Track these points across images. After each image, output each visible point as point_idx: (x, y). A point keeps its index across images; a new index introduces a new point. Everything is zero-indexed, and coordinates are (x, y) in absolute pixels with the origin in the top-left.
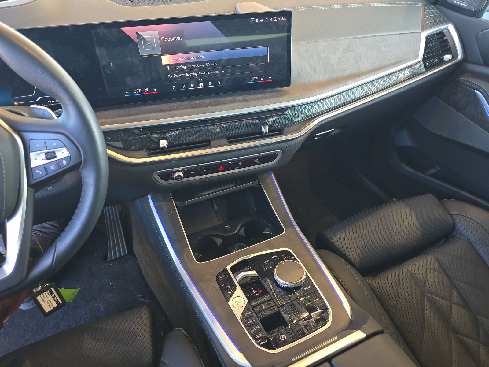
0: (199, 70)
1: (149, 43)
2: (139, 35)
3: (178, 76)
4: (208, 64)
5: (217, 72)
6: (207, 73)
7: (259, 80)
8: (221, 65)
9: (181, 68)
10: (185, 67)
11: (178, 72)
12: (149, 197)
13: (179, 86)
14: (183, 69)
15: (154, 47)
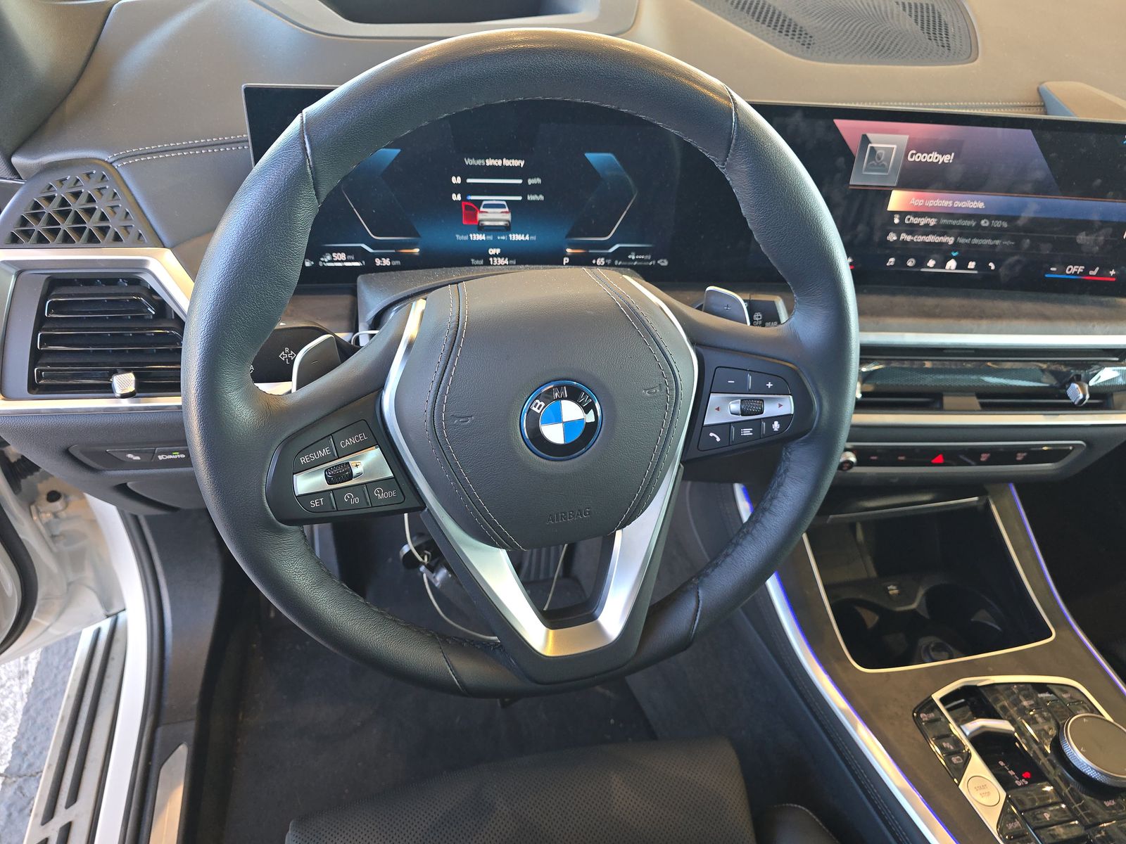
0: (962, 232)
1: (879, 159)
2: (865, 140)
3: (909, 238)
4: (986, 222)
5: (997, 242)
6: (975, 241)
7: (1085, 272)
8: (1014, 228)
9: (923, 221)
10: (932, 222)
11: (913, 229)
12: (738, 489)
13: (902, 260)
14: (927, 225)
15: (886, 171)
